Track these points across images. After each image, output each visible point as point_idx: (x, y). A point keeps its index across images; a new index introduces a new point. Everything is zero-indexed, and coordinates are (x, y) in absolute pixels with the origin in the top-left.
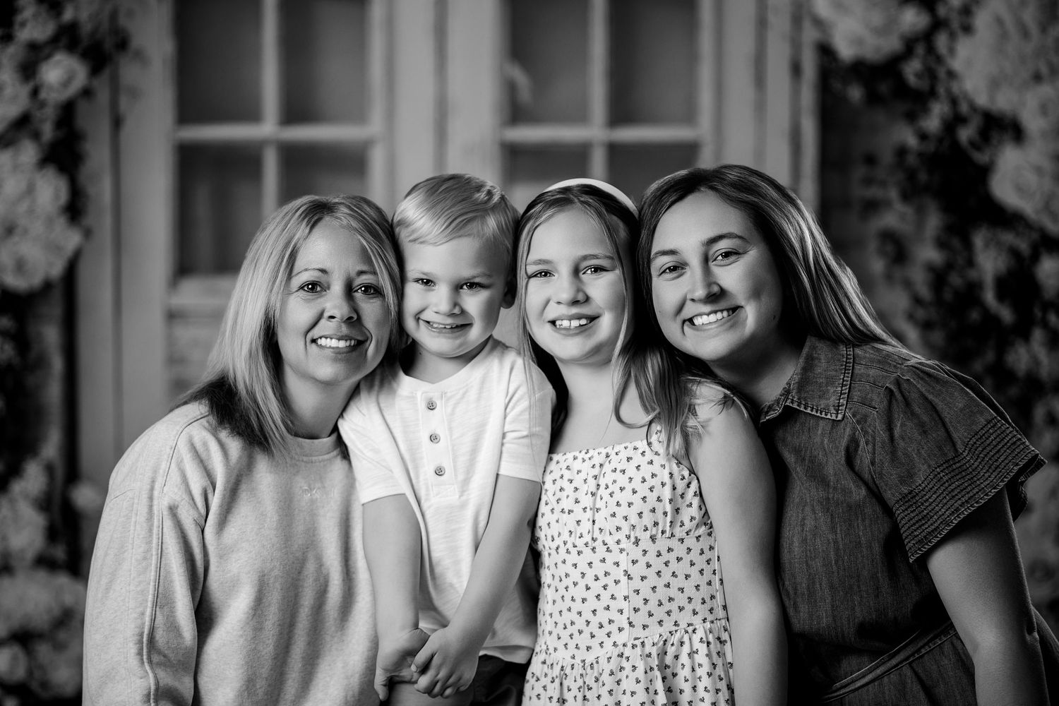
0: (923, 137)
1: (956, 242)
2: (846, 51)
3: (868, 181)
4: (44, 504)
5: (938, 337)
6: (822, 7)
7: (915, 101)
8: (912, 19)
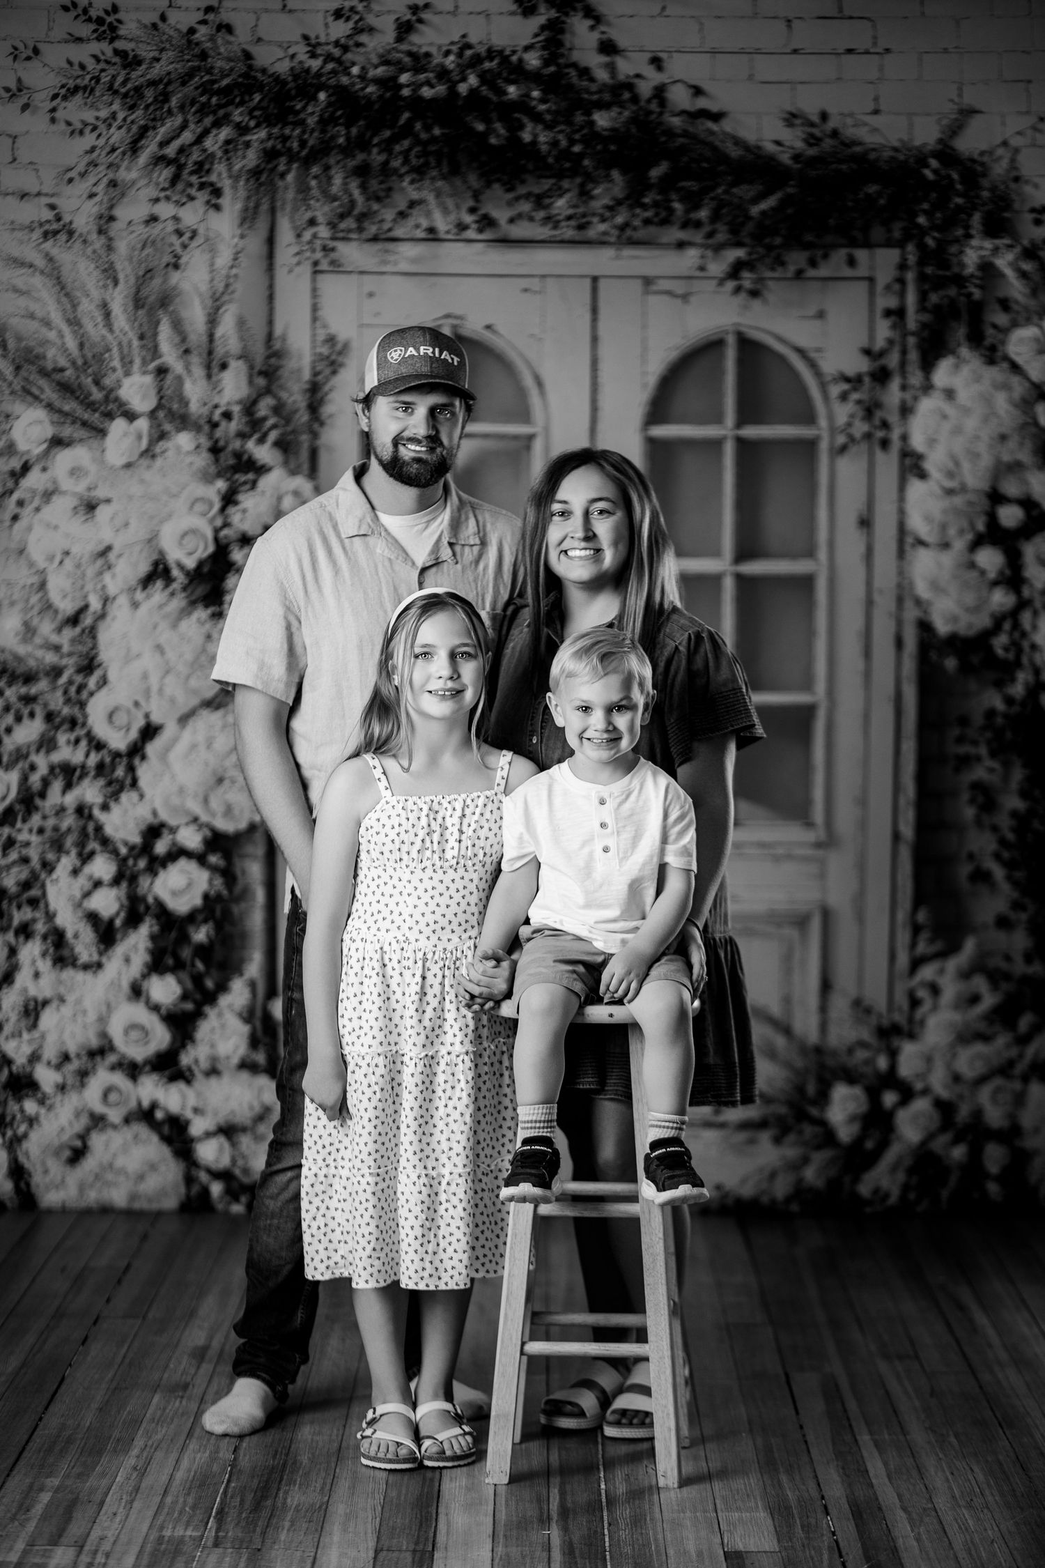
0: (1009, 701)
1: (1037, 793)
3: (960, 740)
4: (248, 1016)
5: (1021, 875)
6: (922, 590)
7: (1004, 671)
8: (1001, 599)
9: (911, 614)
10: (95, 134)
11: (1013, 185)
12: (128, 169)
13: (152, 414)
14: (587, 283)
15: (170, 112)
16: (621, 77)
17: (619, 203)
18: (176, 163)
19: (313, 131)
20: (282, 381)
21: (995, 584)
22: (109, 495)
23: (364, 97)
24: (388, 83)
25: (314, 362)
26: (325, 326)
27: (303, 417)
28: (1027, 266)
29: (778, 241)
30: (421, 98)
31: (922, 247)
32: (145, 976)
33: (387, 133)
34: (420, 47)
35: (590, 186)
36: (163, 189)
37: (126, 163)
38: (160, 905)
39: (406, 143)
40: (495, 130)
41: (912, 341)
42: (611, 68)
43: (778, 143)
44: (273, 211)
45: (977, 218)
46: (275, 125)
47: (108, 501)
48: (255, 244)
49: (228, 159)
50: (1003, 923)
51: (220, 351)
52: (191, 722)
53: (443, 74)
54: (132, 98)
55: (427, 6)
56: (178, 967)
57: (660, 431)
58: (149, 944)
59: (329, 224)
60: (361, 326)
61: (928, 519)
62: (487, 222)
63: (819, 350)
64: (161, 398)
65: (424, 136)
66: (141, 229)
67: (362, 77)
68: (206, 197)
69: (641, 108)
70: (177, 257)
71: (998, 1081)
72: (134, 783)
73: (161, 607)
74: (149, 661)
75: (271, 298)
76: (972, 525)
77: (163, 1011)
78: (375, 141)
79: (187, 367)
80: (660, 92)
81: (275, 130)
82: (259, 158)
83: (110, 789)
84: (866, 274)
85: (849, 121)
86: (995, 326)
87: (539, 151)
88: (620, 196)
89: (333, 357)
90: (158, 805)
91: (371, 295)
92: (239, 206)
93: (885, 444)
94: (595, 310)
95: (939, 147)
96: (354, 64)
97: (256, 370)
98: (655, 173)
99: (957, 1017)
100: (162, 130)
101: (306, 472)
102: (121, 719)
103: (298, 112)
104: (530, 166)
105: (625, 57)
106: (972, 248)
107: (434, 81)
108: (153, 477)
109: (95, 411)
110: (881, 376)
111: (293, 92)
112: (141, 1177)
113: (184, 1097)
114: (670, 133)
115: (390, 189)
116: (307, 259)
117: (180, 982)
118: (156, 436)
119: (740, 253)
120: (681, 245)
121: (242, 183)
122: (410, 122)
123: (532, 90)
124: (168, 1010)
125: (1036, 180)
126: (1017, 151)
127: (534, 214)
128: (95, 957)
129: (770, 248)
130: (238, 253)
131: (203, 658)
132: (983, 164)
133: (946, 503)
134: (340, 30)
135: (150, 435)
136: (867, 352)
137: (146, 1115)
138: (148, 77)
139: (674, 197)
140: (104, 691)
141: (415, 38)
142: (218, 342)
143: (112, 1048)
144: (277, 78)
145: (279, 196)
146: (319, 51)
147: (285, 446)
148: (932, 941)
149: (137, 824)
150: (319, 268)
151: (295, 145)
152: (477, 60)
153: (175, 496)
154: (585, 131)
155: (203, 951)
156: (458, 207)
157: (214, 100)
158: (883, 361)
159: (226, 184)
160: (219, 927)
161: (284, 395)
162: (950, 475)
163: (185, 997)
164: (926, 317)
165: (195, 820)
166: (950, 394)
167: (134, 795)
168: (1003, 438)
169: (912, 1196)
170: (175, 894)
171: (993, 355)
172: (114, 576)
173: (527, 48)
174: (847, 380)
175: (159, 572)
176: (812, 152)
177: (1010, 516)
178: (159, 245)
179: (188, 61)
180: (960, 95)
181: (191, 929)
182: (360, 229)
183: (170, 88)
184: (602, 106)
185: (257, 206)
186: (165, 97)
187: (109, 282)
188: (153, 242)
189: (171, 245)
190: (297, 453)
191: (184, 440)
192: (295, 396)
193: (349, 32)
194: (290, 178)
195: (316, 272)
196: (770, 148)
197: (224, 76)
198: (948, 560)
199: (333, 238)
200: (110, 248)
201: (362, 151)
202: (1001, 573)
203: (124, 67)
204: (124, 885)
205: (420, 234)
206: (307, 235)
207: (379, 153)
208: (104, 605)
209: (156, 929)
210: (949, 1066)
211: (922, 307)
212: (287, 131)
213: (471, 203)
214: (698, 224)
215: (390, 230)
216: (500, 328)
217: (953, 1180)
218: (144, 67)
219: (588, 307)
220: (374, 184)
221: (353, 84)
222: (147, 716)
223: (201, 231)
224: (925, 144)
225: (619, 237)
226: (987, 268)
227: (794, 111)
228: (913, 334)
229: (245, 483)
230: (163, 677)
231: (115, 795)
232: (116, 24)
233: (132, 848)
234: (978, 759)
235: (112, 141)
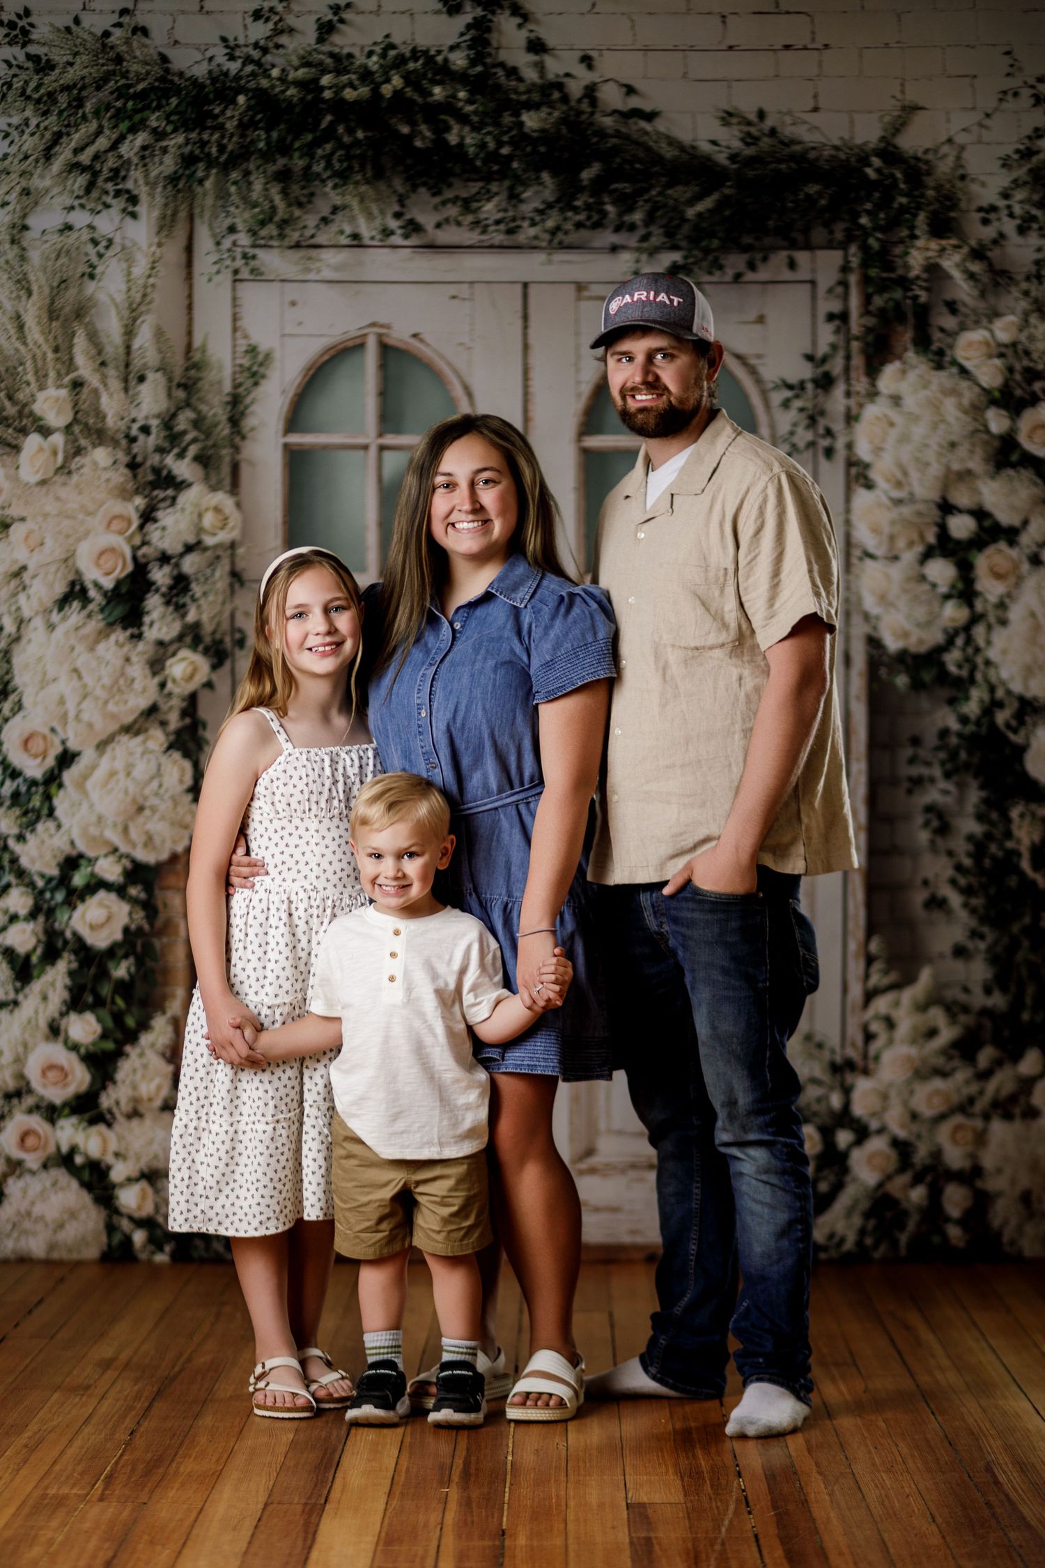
0: (964, 720)
1: (994, 816)
2: (892, 644)
3: (912, 761)
4: (171, 1056)
6: (870, 603)
7: (958, 687)
8: (953, 613)
9: (859, 629)
10: (7, 141)
11: (959, 184)
12: (42, 177)
13: (68, 429)
14: (519, 288)
15: (84, 118)
16: (551, 76)
17: (550, 206)
18: (91, 171)
19: (232, 135)
20: (202, 394)
21: (947, 597)
22: (24, 514)
23: (285, 100)
24: (310, 86)
25: (234, 373)
26: (246, 337)
27: (225, 430)
28: (976, 267)
29: (715, 243)
30: (343, 100)
31: (865, 248)
32: (63, 1014)
33: (309, 137)
34: (342, 48)
35: (520, 189)
36: (78, 197)
37: (39, 171)
38: (78, 939)
39: (328, 147)
40: (421, 132)
41: (855, 345)
42: (540, 66)
43: (714, 143)
44: (191, 218)
45: (922, 218)
46: (193, 130)
47: (23, 519)
48: (173, 252)
49: (145, 165)
50: (960, 952)
51: (137, 363)
52: (109, 749)
53: (366, 75)
54: (45, 103)
55: (348, 5)
56: (98, 1004)
57: (594, 442)
58: (68, 981)
59: (249, 231)
60: (283, 335)
61: (875, 530)
62: (413, 228)
63: (759, 356)
64: (76, 413)
65: (346, 139)
66: (55, 238)
67: (282, 80)
68: (123, 205)
69: (571, 108)
70: (93, 267)
71: (958, 1119)
72: (51, 813)
73: (77, 629)
74: (65, 686)
75: (190, 307)
76: (922, 537)
77: (83, 1051)
78: (297, 145)
79: (104, 381)
80: (590, 92)
81: (193, 135)
82: (176, 164)
83: (24, 820)
84: (808, 277)
85: (788, 119)
86: (942, 330)
87: (466, 154)
88: (551, 199)
89: (255, 368)
90: (76, 835)
91: (293, 304)
92: (156, 213)
93: (829, 452)
94: (525, 318)
95: (882, 145)
96: (273, 66)
97: (174, 383)
98: (586, 175)
99: (913, 1051)
100: (76, 136)
101: (228, 488)
102: (36, 746)
103: (216, 117)
104: (457, 170)
105: (554, 56)
106: (919, 249)
107: (357, 83)
108: (69, 494)
109: (9, 426)
110: (825, 382)
111: (211, 96)
112: (61, 1226)
113: (105, 1141)
114: (602, 134)
115: (312, 194)
116: (227, 267)
117: (99, 1020)
118: (72, 451)
119: (676, 257)
120: (614, 249)
121: (159, 190)
122: (332, 126)
123: (457, 91)
124: (87, 1049)
125: (982, 178)
126: (962, 148)
127: (460, 218)
128: (12, 996)
129: (707, 251)
130: (154, 262)
131: (121, 682)
132: (927, 162)
133: (894, 513)
134: (260, 31)
135: (65, 451)
136: (810, 358)
137: (66, 1160)
138: (62, 82)
139: (607, 199)
140: (18, 717)
141: (336, 39)
142: (134, 354)
143: (30, 1091)
144: (194, 82)
145: (197, 202)
146: (237, 53)
147: (203, 460)
148: (886, 972)
149: (55, 856)
150: (238, 277)
151: (214, 150)
152: (401, 61)
153: (90, 514)
154: (514, 132)
155: (124, 988)
156: (382, 212)
157: (130, 104)
158: (826, 367)
159: (142, 191)
160: (140, 963)
161: (204, 408)
162: (899, 485)
163: (104, 1036)
164: (871, 321)
165: (116, 850)
166: (896, 400)
167: (51, 825)
168: (953, 445)
169: (869, 1241)
170: (92, 927)
171: (940, 360)
172: (29, 597)
173: (452, 48)
174: (790, 387)
175: (76, 593)
176: (750, 151)
177: (961, 526)
178: (74, 254)
179: (103, 65)
180: (903, 92)
181: (111, 965)
182: (282, 236)
183: (84, 93)
184: (530, 106)
185: (174, 214)
186: (79, 102)
187: (22, 293)
188: (68, 252)
189: (87, 254)
190: (218, 468)
191: (101, 455)
192: (215, 408)
193: (269, 34)
194: (208, 184)
195: (235, 281)
196: (705, 147)
197: (139, 81)
198: (897, 572)
199: (254, 246)
200: (23, 258)
201: (283, 155)
202: (953, 586)
203: (37, 72)
204: (41, 919)
205: (344, 240)
206: (227, 243)
207: (301, 158)
208: (19, 629)
209: (75, 965)
210: (905, 1103)
211: (866, 311)
212: (205, 136)
213: (397, 208)
214: (632, 227)
215: (312, 236)
216: (428, 337)
217: (911, 1225)
218: (57, 71)
219: (520, 314)
220: (295, 190)
221: (273, 87)
222: (63, 742)
223: (117, 240)
224: (866, 143)
225: (551, 241)
226: (934, 270)
227: (730, 110)
228: (857, 338)
229: (164, 500)
230: (80, 703)
231: (31, 826)
232: (28, 28)
233: (50, 880)
234: (932, 780)
235: (25, 148)
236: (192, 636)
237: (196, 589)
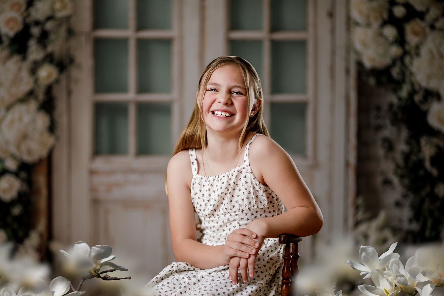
0: (400, 99)
1: (413, 142)
3: (378, 117)
4: (39, 249)
5: (407, 181)
6: (358, 46)
7: (396, 85)
8: (395, 51)
9: (353, 58)
21: (392, 43)
50: (398, 204)
52: (12, 110)
56: (5, 226)
61: (361, 13)
76: (381, 16)
117: (7, 233)
133: (369, 5)
148: (364, 213)
155: (16, 219)
160: (25, 207)
165: (13, 157)
170: (4, 192)
177: (399, 11)
181: (12, 209)
198: (370, 32)
202: (395, 38)
234: (385, 126)
236: (50, 58)
237: (52, 37)
